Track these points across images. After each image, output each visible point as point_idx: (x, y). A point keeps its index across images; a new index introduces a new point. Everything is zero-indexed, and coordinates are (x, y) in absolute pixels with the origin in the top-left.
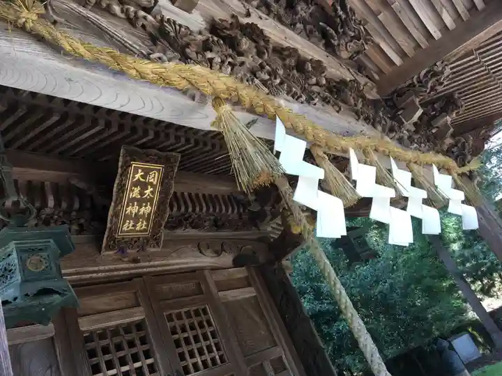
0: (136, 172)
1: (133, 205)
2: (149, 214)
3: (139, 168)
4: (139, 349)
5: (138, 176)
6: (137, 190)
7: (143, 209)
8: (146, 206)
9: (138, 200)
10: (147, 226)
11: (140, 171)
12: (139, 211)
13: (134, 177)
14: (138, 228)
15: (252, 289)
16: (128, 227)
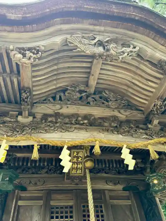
0: (74, 153)
1: (75, 165)
2: (82, 167)
3: (75, 151)
4: (69, 215)
5: (75, 154)
6: (75, 159)
7: (79, 166)
8: (80, 165)
9: (76, 162)
10: (81, 172)
11: (75, 152)
12: (77, 166)
13: (73, 155)
14: (78, 173)
15: (130, 201)
16: (74, 172)
